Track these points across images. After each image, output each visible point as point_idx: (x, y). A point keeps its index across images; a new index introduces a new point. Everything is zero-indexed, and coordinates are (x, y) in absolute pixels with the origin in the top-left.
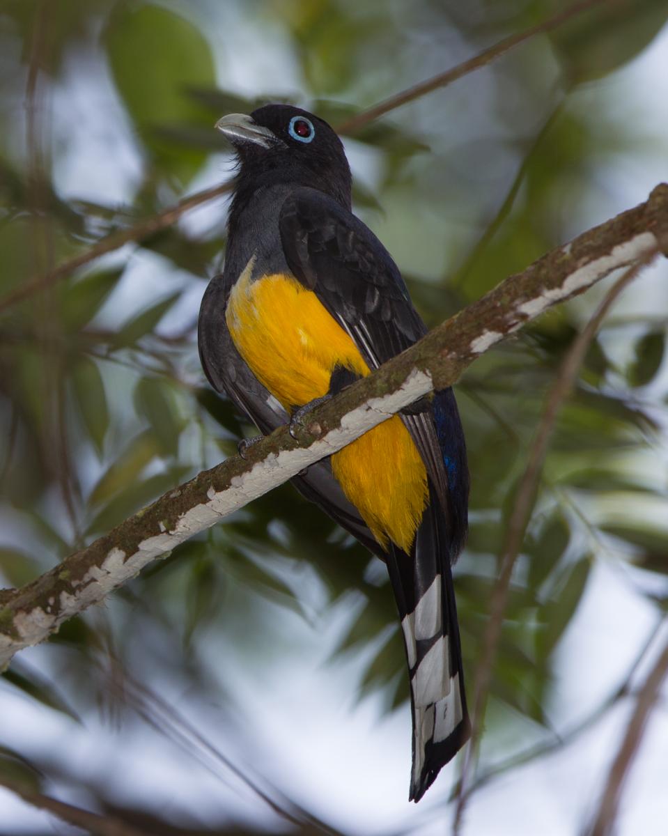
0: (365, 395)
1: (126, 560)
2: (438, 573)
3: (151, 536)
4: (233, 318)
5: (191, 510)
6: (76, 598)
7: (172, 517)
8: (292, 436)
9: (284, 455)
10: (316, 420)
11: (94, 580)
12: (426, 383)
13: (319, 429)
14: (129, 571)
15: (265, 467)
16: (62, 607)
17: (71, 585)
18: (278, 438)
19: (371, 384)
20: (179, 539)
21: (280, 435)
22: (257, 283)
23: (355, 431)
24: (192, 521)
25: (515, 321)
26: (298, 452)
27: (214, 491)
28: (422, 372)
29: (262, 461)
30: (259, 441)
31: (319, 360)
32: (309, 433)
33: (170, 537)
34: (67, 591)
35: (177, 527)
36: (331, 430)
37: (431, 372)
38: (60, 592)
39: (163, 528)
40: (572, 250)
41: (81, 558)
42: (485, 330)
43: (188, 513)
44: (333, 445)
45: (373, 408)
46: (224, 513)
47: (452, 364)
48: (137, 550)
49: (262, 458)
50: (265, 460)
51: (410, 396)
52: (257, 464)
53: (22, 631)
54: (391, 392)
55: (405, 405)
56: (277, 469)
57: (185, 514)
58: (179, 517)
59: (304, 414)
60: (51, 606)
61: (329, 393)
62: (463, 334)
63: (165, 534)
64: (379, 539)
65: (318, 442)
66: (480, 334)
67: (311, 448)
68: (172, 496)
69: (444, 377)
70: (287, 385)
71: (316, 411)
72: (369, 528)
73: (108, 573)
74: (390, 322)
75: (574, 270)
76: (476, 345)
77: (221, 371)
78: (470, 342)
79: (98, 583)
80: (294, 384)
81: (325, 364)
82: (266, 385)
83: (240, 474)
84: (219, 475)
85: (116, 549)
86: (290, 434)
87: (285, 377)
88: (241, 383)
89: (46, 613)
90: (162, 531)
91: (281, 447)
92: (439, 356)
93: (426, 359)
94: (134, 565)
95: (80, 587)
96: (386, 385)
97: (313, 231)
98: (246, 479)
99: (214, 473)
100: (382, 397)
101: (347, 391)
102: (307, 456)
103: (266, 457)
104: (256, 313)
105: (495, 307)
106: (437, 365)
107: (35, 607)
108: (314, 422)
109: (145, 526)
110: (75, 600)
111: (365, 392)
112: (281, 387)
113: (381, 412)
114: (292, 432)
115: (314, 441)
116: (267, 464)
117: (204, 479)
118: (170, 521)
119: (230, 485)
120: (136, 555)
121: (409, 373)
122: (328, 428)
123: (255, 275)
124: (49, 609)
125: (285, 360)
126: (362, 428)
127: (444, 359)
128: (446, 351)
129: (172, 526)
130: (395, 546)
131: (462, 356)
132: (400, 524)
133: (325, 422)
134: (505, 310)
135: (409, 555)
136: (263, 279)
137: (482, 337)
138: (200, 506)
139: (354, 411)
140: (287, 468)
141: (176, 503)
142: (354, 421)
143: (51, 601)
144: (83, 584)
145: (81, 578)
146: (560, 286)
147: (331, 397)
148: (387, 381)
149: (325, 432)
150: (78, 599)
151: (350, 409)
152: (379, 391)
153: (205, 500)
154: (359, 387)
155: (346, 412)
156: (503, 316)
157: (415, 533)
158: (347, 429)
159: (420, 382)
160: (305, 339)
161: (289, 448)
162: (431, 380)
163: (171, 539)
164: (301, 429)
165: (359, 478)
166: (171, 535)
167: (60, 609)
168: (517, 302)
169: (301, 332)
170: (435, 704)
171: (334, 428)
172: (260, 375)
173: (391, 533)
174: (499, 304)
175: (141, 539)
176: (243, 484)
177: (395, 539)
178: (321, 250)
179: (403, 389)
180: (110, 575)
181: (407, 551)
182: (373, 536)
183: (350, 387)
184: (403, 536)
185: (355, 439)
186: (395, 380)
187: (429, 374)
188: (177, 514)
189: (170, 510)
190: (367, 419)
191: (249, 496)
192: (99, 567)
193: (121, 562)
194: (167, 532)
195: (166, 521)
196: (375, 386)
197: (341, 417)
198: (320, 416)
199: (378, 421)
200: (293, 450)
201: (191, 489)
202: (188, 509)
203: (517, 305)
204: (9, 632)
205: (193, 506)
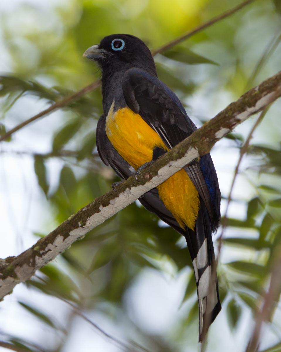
0: (168, 160)
1: (64, 240)
2: (206, 237)
3: (75, 229)
4: (108, 131)
5: (92, 216)
6: (42, 259)
7: (84, 219)
8: (136, 180)
9: (133, 189)
10: (147, 172)
11: (50, 250)
12: (196, 153)
13: (148, 176)
14: (65, 245)
15: (125, 195)
16: (36, 263)
17: (40, 253)
18: (130, 181)
19: (171, 154)
20: (88, 229)
21: (131, 180)
22: (116, 113)
23: (165, 176)
24: (93, 221)
25: (234, 123)
26: (140, 187)
27: (102, 207)
28: (193, 148)
29: (124, 192)
30: (121, 183)
31: (147, 145)
32: (144, 178)
33: (83, 229)
34: (38, 256)
35: (86, 224)
36: (154, 176)
37: (198, 148)
38: (35, 256)
39: (80, 225)
40: (259, 89)
41: (44, 240)
42: (221, 128)
43: (91, 217)
44: (155, 183)
45: (172, 165)
46: (107, 217)
47: (207, 144)
48: (69, 235)
49: (123, 190)
50: (125, 192)
51: (189, 159)
52: (121, 193)
53: (19, 275)
54: (180, 158)
55: (187, 164)
56: (130, 196)
57: (90, 217)
58: (87, 219)
59: (142, 170)
60: (31, 263)
61: (153, 160)
62: (211, 130)
63: (81, 228)
64: (181, 226)
65: (148, 182)
66: (219, 129)
67: (145, 185)
68: (84, 210)
69: (203, 150)
70: (135, 159)
71: (147, 168)
72: (177, 221)
73: (56, 246)
74: (175, 125)
75: (260, 98)
76: (217, 135)
77: (107, 156)
78: (215, 133)
79: (52, 251)
80: (138, 157)
81: (150, 146)
82: (127, 160)
83: (114, 198)
84: (105, 199)
85: (59, 235)
86: (136, 179)
87: (134, 155)
88: (117, 161)
89: (30, 266)
90: (80, 226)
91: (132, 185)
92: (201, 141)
93: (195, 142)
94: (68, 243)
95: (44, 254)
96: (178, 155)
97: (137, 87)
98: (116, 200)
99: (102, 198)
100: (176, 160)
101: (160, 158)
102: (143, 189)
103: (125, 190)
104: (117, 126)
105: (225, 117)
106: (200, 144)
107: (24, 264)
108: (146, 173)
109: (72, 224)
110: (42, 260)
111: (168, 159)
112: (133, 160)
113: (176, 167)
114: (136, 178)
115: (146, 182)
116: (125, 194)
117: (98, 201)
118: (83, 221)
119: (109, 203)
120: (69, 238)
121: (188, 149)
122: (152, 176)
123: (115, 109)
124: (30, 264)
125: (132, 147)
126: (167, 175)
127: (203, 142)
128: (204, 138)
129: (84, 224)
130: (188, 228)
131: (212, 140)
132: (189, 217)
133: (151, 173)
134: (230, 117)
135: (194, 231)
136: (118, 110)
137: (220, 131)
138: (96, 214)
139: (164, 167)
140: (135, 195)
141: (85, 213)
142: (164, 172)
143: (31, 260)
144: (45, 252)
145: (44, 249)
146: (254, 105)
147: (153, 161)
148: (178, 153)
149: (151, 178)
150: (43, 259)
151: (162, 167)
152: (174, 158)
153: (99, 211)
154: (166, 156)
155: (160, 168)
156: (229, 121)
157: (196, 220)
158: (161, 175)
159: (193, 153)
160: (140, 136)
161: (135, 185)
162: (198, 151)
163: (84, 230)
164: (140, 177)
165: (170, 198)
166: (83, 228)
167: (35, 264)
168: (235, 114)
169: (137, 133)
170: (206, 297)
171: (155, 176)
172: (123, 156)
173: (186, 222)
174: (227, 115)
175: (70, 230)
176: (115, 203)
177: (187, 224)
178: (141, 95)
179: (186, 156)
180: (57, 247)
181: (193, 229)
182: (179, 225)
183: (162, 157)
184: (191, 223)
185: (165, 180)
186: (182, 152)
187: (197, 149)
188: (86, 218)
189: (83, 216)
190: (170, 171)
191: (118, 209)
192: (52, 244)
193: (62, 241)
194: (82, 226)
195: (81, 221)
196: (173, 155)
197: (158, 170)
198: (148, 170)
199: (175, 171)
200: (137, 186)
201: (92, 206)
202: (91, 216)
203: (235, 115)
204: (13, 276)
205: (93, 214)
